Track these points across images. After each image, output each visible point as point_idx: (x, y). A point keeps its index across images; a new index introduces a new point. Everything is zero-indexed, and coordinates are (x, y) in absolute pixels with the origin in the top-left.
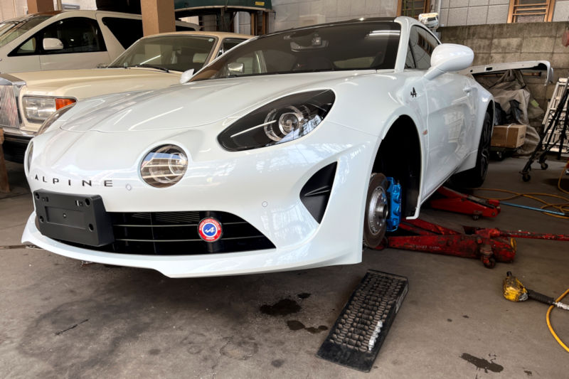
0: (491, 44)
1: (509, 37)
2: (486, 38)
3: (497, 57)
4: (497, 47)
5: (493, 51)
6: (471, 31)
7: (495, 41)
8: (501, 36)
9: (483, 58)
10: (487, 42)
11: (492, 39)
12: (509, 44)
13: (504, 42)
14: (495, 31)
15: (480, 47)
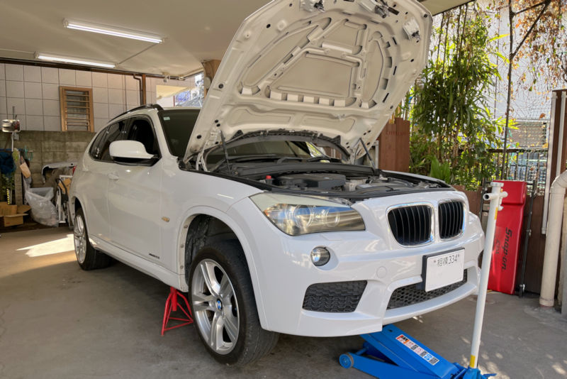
0: (64, 146)
1: (79, 141)
2: (59, 141)
3: (71, 155)
4: (70, 148)
5: (68, 151)
6: (46, 136)
7: (68, 143)
8: (71, 140)
9: (60, 155)
10: (62, 144)
11: (65, 142)
12: (79, 146)
13: (75, 144)
14: (66, 136)
15: (56, 148)
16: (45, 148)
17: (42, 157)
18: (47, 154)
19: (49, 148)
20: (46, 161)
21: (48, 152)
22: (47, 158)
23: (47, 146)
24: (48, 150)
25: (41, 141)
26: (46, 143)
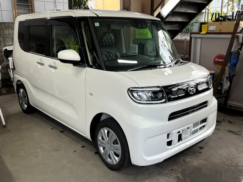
16: (6, 34)
17: (4, 41)
18: (7, 39)
19: (9, 35)
20: (8, 44)
21: (8, 37)
22: (8, 42)
23: (7, 33)
24: (8, 36)
25: (3, 29)
26: (7, 31)
